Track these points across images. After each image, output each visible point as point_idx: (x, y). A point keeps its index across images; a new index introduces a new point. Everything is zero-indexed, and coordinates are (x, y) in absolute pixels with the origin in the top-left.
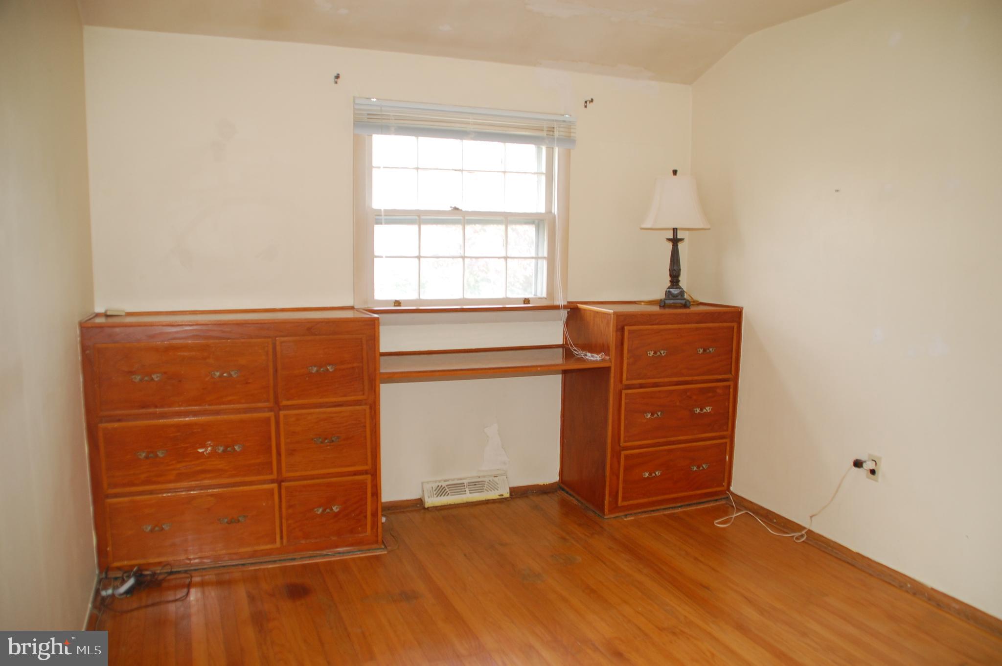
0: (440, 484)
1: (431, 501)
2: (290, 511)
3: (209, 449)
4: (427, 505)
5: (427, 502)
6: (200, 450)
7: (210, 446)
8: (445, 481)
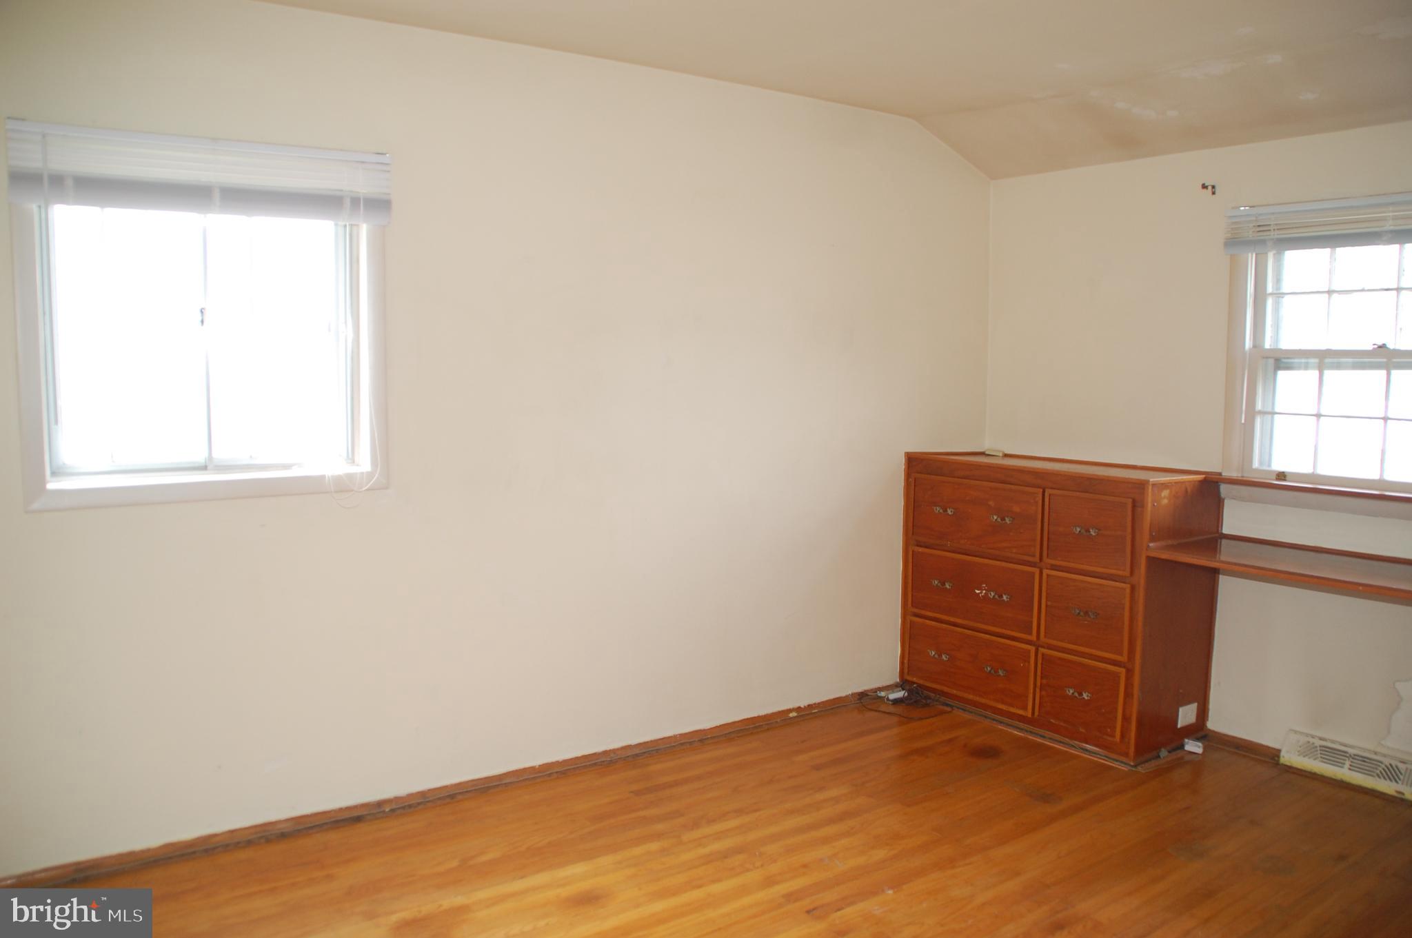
0: (1311, 740)
1: (1290, 757)
2: (1044, 681)
3: (984, 592)
4: (1282, 760)
5: (1283, 757)
6: (977, 592)
7: (985, 589)
8: (1321, 739)
